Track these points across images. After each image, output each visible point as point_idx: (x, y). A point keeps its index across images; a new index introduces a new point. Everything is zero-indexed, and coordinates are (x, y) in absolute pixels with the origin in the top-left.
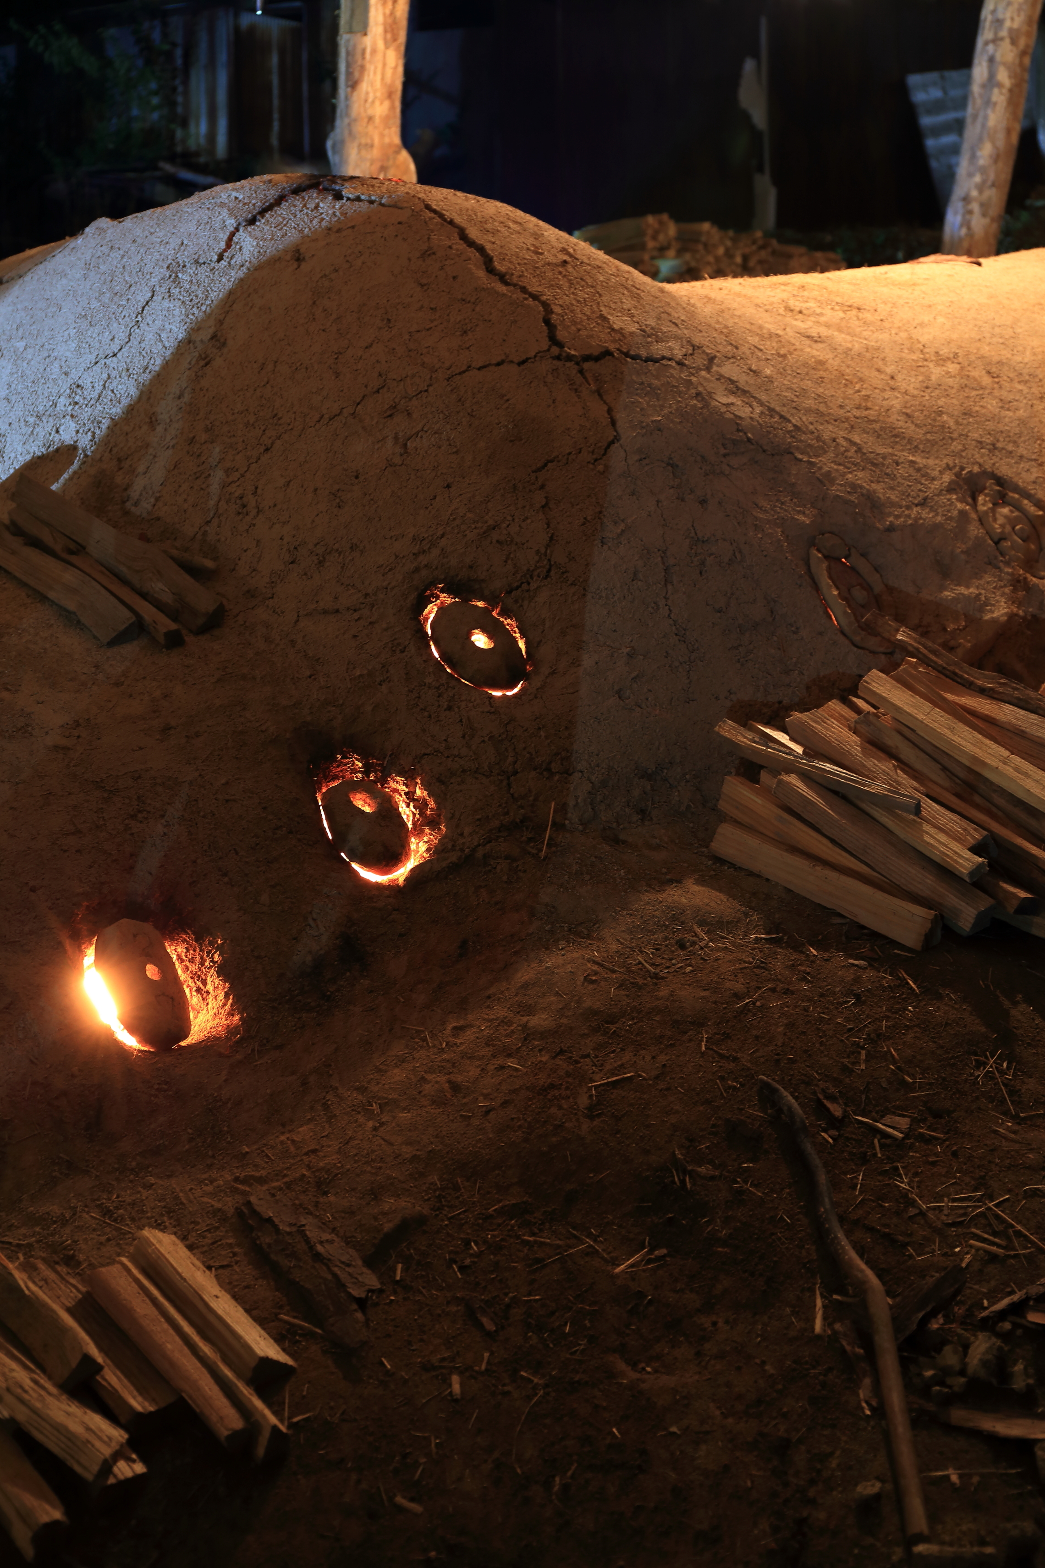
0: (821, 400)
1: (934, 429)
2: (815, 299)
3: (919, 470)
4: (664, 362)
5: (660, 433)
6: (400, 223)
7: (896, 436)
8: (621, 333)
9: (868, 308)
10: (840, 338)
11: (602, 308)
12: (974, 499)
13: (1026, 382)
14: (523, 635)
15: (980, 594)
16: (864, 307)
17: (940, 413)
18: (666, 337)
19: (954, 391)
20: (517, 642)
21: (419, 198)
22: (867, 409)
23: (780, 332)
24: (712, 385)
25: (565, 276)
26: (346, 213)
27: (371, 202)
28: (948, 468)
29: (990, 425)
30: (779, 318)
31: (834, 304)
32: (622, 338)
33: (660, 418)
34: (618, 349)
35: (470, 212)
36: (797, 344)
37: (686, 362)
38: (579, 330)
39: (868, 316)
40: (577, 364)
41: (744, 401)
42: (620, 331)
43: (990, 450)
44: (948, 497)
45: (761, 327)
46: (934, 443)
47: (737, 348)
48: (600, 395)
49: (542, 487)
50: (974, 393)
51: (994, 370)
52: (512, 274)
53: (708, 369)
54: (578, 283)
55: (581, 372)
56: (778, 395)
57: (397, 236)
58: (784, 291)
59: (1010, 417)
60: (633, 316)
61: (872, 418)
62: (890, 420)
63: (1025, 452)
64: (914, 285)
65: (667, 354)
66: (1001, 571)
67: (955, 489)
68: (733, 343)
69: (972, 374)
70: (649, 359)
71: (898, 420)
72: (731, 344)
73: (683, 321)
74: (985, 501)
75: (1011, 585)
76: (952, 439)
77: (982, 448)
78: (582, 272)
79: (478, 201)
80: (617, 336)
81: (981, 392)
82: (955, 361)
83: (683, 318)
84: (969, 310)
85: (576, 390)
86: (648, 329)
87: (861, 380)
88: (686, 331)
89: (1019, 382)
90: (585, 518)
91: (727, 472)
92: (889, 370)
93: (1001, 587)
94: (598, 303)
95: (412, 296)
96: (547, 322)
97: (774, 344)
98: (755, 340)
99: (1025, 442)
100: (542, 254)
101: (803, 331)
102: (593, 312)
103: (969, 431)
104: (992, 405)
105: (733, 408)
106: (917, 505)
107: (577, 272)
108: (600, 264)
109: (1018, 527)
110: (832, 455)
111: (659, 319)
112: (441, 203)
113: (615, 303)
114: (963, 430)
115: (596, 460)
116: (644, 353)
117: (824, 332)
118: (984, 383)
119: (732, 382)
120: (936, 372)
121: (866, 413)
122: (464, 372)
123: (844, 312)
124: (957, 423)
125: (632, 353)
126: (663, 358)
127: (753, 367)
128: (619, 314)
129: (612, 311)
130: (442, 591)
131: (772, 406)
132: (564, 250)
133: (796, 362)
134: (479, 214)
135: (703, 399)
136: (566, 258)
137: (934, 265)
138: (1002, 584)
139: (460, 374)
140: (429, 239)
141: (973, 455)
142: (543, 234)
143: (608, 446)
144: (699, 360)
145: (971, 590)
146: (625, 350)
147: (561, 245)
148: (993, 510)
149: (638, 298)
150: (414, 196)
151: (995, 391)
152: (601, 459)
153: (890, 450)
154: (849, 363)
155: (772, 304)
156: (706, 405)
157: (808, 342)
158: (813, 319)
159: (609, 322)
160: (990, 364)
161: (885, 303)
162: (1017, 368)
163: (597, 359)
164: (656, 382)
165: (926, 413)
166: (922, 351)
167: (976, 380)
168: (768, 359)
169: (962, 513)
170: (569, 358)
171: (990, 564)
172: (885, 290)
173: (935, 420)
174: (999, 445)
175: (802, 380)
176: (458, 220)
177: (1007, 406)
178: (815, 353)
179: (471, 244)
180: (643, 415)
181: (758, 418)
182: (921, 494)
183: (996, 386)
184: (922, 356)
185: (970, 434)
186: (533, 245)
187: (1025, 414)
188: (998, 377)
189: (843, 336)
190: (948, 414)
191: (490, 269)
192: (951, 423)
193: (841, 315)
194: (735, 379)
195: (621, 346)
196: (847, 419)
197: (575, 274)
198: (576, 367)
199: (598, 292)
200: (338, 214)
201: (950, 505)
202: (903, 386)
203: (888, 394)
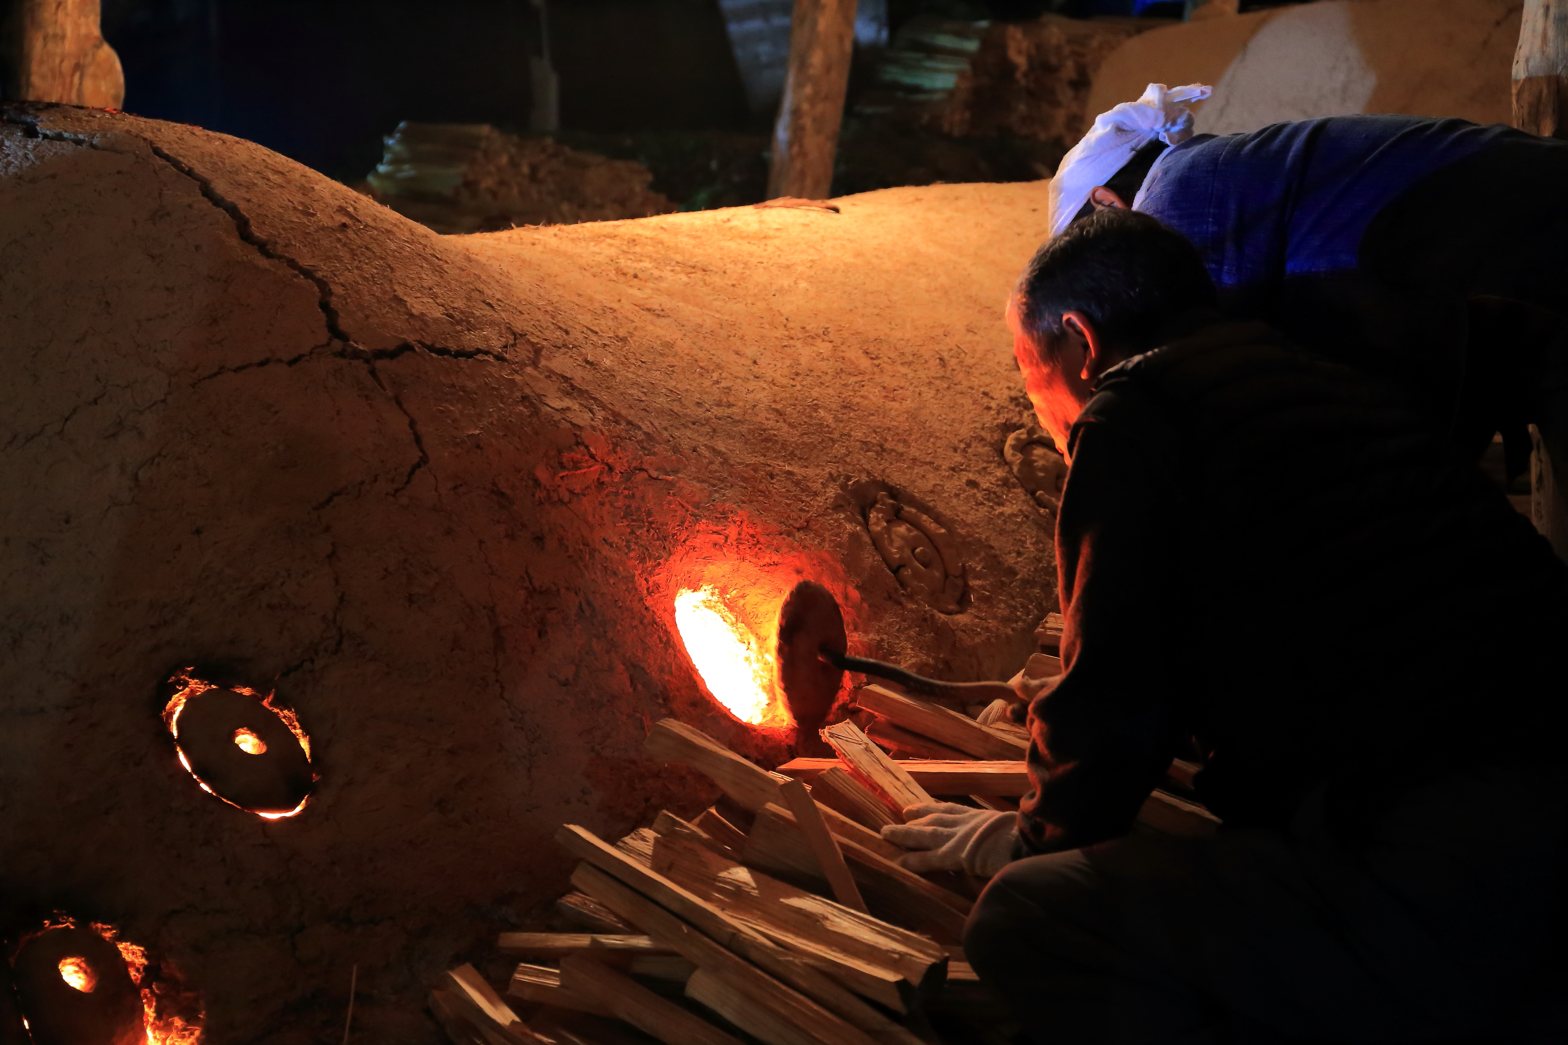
0: (673, 397)
1: (812, 429)
2: (650, 257)
3: (797, 483)
4: (480, 357)
5: (479, 451)
6: (119, 172)
7: (766, 440)
8: (422, 320)
9: (715, 269)
10: (688, 310)
11: (396, 287)
12: (866, 518)
13: (910, 364)
14: (307, 732)
15: (882, 640)
16: (711, 268)
17: (816, 408)
18: (480, 323)
19: (828, 378)
20: (297, 741)
21: (145, 139)
22: (730, 405)
23: (615, 306)
24: (541, 385)
25: (345, 245)
26: (43, 157)
27: (78, 142)
28: (832, 478)
29: (875, 420)
30: (611, 284)
31: (673, 263)
32: (423, 327)
33: (477, 432)
34: (420, 342)
35: (215, 159)
36: (636, 320)
37: (507, 356)
38: (367, 317)
39: (716, 279)
40: (367, 361)
41: (581, 404)
42: (421, 317)
43: (877, 453)
44: (835, 516)
45: (591, 300)
46: (812, 447)
47: (567, 333)
48: (399, 403)
49: (327, 529)
50: (852, 380)
51: (872, 349)
52: (276, 243)
53: (535, 364)
54: (363, 254)
55: (373, 372)
56: (622, 394)
57: (116, 190)
58: (611, 245)
59: (897, 410)
60: (437, 297)
61: (737, 418)
62: (759, 419)
63: (917, 454)
64: (765, 238)
65: (482, 346)
66: (903, 608)
67: (842, 506)
68: (562, 325)
69: (848, 355)
70: (461, 353)
71: (768, 419)
72: (560, 328)
73: (499, 300)
74: (878, 519)
75: (916, 626)
76: (834, 441)
77: (868, 451)
78: (367, 239)
79: (224, 142)
80: (418, 324)
81: (859, 378)
82: (826, 338)
83: (499, 296)
84: (834, 272)
85: (367, 397)
86: (457, 314)
87: (719, 366)
88: (503, 315)
89: (902, 364)
90: (386, 570)
91: (566, 499)
92: (751, 351)
93: (906, 629)
94: (391, 281)
95: (139, 272)
96: (325, 306)
97: (610, 323)
98: (586, 319)
99: (916, 440)
100: (313, 215)
101: (641, 302)
102: (385, 292)
103: (851, 430)
104: (874, 395)
105: (570, 415)
106: (799, 529)
107: (361, 238)
108: (389, 227)
109: (918, 550)
110: (694, 469)
111: (469, 299)
112: (175, 146)
113: (412, 279)
114: (844, 428)
115: (397, 490)
116: (453, 346)
117: (667, 303)
118: (862, 367)
119: (566, 379)
120: (805, 354)
121: (729, 411)
122: (215, 375)
123: (687, 274)
124: (837, 420)
125: (438, 346)
126: (479, 351)
127: (589, 358)
128: (419, 295)
129: (408, 290)
130: (193, 676)
131: (617, 409)
132: (342, 210)
133: (639, 347)
134: (227, 161)
135: (532, 403)
136: (345, 220)
137: (784, 211)
138: (906, 624)
139: (210, 377)
140: (160, 194)
141: (859, 460)
142: (313, 188)
143: (412, 473)
144: (523, 353)
145: (871, 636)
146: (429, 343)
147: (337, 203)
148: (888, 530)
149: (439, 271)
150: (137, 136)
151: (876, 376)
152: (403, 488)
153: (762, 459)
154: (702, 344)
155: (599, 264)
156: (536, 412)
157: (649, 317)
158: (651, 285)
159: (406, 306)
160: (866, 341)
161: (735, 262)
162: (898, 346)
163: (392, 355)
164: (470, 385)
165: (799, 408)
166: (785, 326)
167: (852, 363)
168: (605, 345)
169: (854, 536)
170: (357, 355)
171: (890, 598)
172: (732, 245)
173: (811, 417)
174: (888, 446)
175: (648, 370)
176: (199, 169)
177: (892, 396)
178: (660, 332)
179: (217, 201)
180: (456, 429)
181: (601, 427)
182: (803, 514)
183: (876, 369)
184: (787, 333)
185: (852, 433)
186: (302, 203)
187: (913, 405)
188: (877, 358)
189: (690, 307)
190: (825, 408)
191: (245, 235)
192: (830, 420)
193: (684, 278)
194: (568, 375)
195: (423, 337)
196: (708, 420)
197: (359, 242)
198: (366, 366)
199: (389, 266)
200: (31, 156)
201: (839, 527)
202: (769, 373)
203: (753, 384)
